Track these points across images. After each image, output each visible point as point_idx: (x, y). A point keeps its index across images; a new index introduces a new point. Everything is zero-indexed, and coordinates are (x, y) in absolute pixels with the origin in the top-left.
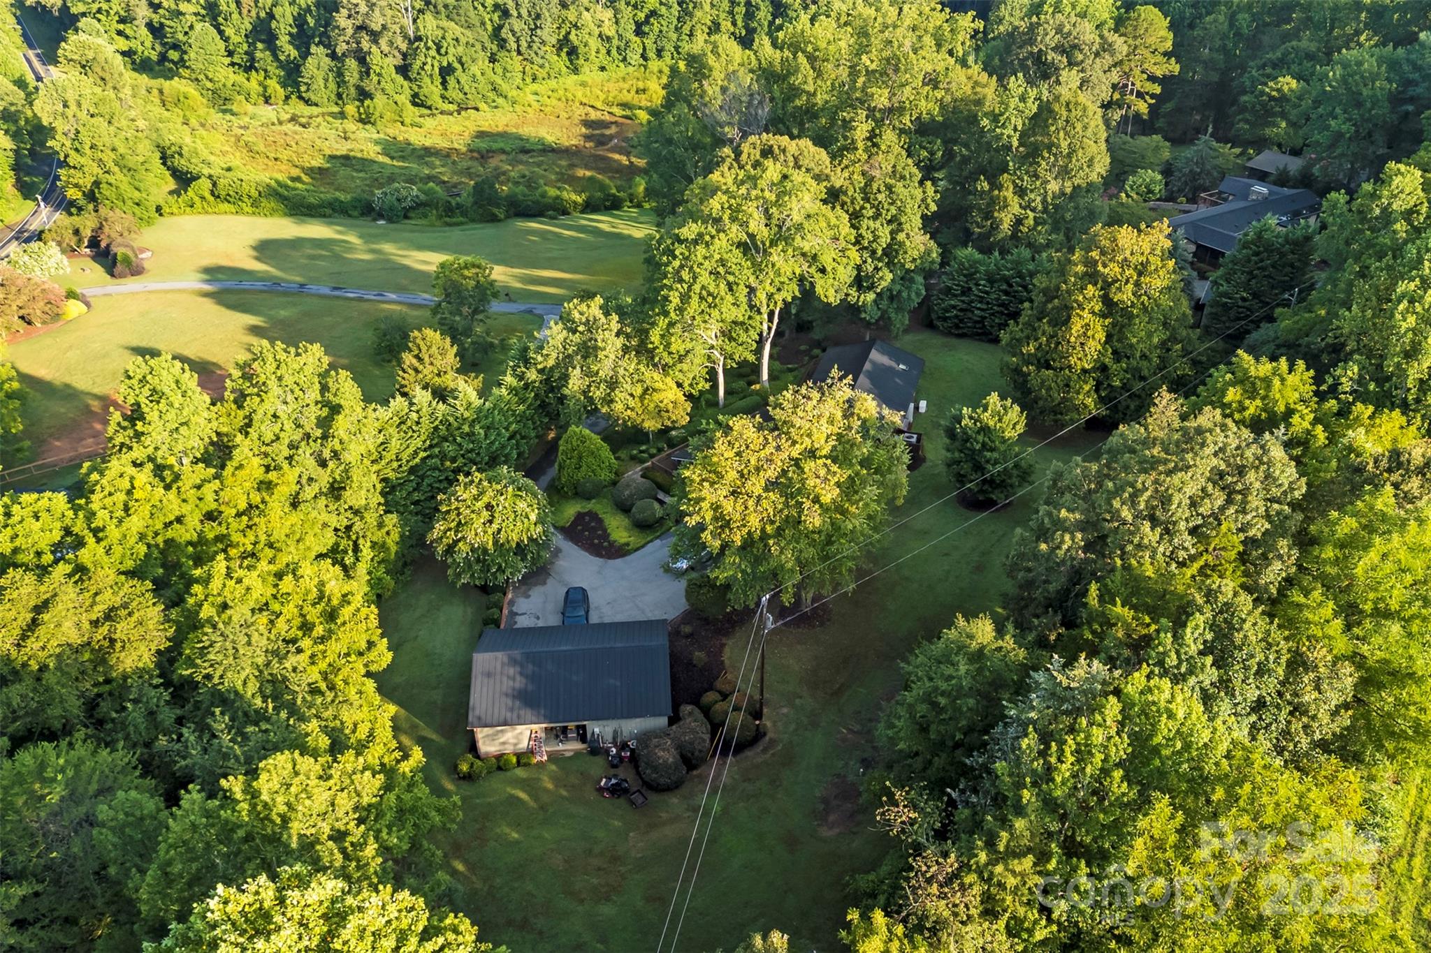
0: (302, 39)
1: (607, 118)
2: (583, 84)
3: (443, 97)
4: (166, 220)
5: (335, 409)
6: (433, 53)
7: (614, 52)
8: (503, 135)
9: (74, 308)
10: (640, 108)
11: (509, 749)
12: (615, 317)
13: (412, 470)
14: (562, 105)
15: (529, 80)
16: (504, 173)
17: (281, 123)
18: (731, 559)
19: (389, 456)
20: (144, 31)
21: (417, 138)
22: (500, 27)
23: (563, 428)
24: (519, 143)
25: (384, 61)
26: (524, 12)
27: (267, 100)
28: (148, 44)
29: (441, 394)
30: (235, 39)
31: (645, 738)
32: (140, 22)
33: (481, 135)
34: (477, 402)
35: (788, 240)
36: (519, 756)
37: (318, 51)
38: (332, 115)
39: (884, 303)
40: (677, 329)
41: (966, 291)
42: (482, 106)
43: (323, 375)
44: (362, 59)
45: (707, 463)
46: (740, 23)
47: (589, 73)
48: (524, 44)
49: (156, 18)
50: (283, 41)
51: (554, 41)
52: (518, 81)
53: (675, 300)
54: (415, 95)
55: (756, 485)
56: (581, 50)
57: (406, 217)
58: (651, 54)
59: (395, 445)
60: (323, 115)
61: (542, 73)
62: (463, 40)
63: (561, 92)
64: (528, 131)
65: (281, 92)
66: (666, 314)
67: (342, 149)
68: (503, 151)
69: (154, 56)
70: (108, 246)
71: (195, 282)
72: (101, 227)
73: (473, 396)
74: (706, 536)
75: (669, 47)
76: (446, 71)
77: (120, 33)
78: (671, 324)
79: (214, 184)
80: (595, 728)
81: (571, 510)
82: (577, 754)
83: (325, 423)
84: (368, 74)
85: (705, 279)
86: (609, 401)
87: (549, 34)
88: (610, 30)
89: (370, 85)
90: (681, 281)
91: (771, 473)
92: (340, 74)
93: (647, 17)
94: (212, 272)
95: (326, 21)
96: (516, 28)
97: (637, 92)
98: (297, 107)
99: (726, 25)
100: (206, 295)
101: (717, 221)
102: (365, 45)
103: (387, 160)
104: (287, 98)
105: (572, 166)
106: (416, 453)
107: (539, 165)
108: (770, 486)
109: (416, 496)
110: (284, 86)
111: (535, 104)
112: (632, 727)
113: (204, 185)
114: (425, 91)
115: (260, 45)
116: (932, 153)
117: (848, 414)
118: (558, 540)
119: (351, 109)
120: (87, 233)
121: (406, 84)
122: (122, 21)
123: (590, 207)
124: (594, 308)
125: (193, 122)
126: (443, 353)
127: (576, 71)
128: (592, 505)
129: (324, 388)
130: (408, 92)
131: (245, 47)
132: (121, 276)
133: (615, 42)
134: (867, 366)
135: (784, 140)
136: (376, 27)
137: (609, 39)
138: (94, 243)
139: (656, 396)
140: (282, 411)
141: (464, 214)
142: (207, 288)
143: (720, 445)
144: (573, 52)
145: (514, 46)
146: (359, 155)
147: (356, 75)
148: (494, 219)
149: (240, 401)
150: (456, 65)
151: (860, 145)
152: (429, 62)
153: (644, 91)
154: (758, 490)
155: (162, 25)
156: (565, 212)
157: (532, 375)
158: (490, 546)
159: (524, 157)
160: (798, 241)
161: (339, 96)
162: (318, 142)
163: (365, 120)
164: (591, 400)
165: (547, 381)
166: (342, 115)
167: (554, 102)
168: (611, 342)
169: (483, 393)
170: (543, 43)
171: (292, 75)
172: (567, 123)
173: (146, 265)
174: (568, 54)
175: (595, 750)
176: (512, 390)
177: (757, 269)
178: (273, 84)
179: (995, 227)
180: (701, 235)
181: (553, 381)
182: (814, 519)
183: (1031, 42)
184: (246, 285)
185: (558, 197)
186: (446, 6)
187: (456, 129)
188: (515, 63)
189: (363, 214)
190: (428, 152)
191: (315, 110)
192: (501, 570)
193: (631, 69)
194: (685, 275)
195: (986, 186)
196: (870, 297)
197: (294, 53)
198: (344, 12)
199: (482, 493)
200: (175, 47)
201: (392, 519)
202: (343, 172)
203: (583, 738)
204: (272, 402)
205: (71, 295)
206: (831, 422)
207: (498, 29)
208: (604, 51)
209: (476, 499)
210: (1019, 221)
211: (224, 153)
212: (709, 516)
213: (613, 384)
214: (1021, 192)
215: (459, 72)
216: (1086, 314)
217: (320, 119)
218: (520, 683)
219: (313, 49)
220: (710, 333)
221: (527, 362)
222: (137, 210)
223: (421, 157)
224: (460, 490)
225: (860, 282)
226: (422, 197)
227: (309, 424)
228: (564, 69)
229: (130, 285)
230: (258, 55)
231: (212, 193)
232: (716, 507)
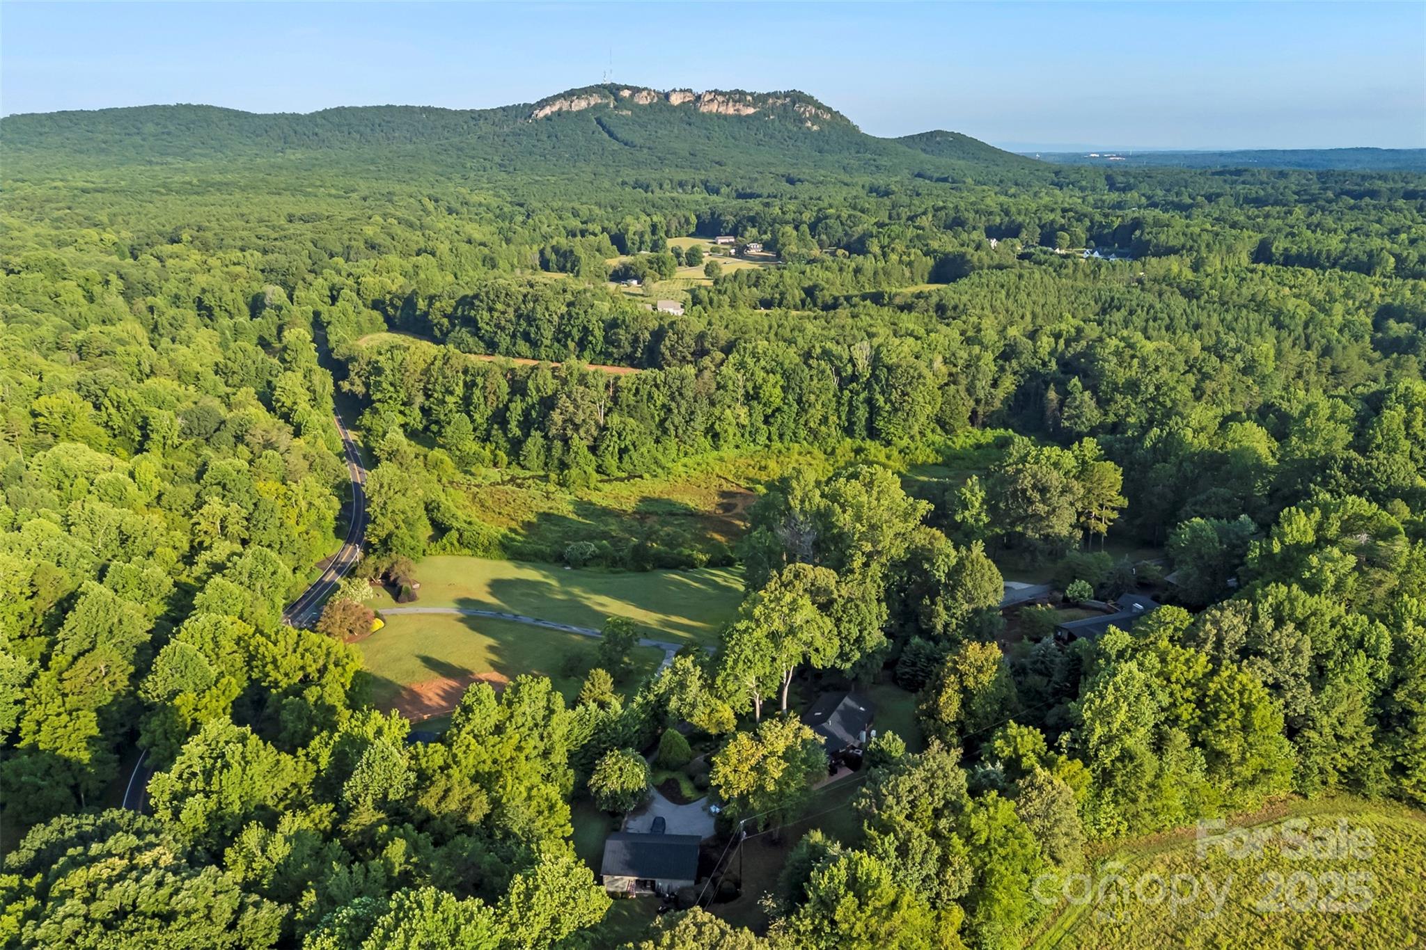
0: (527, 424)
1: (734, 489)
2: (721, 459)
3: (619, 468)
4: (427, 559)
5: (552, 712)
6: (615, 439)
7: (747, 435)
8: (658, 501)
9: (378, 624)
10: (759, 483)
11: (619, 890)
12: (699, 668)
13: (583, 746)
14: (703, 477)
15: (681, 455)
16: (655, 532)
17: (503, 483)
18: (733, 804)
19: (573, 738)
20: (417, 411)
21: (597, 498)
22: (665, 420)
23: (665, 728)
24: (668, 508)
25: (580, 443)
26: (683, 410)
27: (495, 465)
28: (418, 419)
29: (602, 705)
30: (479, 420)
31: (682, 890)
32: (416, 407)
33: (644, 500)
34: (621, 712)
35: (795, 635)
36: (623, 893)
37: (536, 435)
38: (540, 478)
39: (857, 670)
40: (731, 678)
41: (914, 664)
42: (646, 476)
43: (549, 693)
44: (566, 441)
45: (724, 754)
46: (843, 418)
47: (728, 451)
48: (680, 431)
49: (427, 404)
50: (513, 425)
51: (702, 428)
52: (674, 455)
53: (730, 663)
54: (599, 466)
55: (745, 768)
56: (722, 435)
57: (585, 565)
58: (775, 437)
59: (576, 731)
60: (533, 477)
61: (692, 450)
62: (637, 430)
63: (704, 466)
64: (676, 497)
65: (506, 459)
66: (725, 669)
67: (544, 506)
68: (657, 514)
69: (420, 427)
70: (395, 580)
71: (453, 610)
72: (393, 566)
73: (619, 707)
74: (722, 792)
75: (789, 433)
76: (623, 452)
77: (401, 412)
78: (728, 675)
79: (461, 535)
80: (660, 883)
81: (663, 777)
82: (650, 896)
83: (547, 718)
84: (568, 451)
85: (748, 652)
86: (690, 715)
87: (700, 423)
88: (744, 420)
89: (568, 460)
90: (734, 652)
91: (753, 762)
92: (549, 449)
93: (774, 412)
94: (464, 603)
95: (545, 415)
96: (676, 422)
97: (760, 469)
98: (516, 471)
99: (833, 419)
100: (462, 620)
101: (757, 621)
102: (569, 433)
103: (574, 517)
104: (510, 463)
105: (704, 529)
106: (585, 737)
107: (680, 525)
108: (752, 769)
109: (583, 761)
110: (508, 455)
111: (684, 475)
112: (678, 884)
113: (454, 535)
114: (606, 463)
115: (496, 426)
116: (901, 578)
117: (796, 736)
118: (654, 792)
119: (553, 476)
120: (383, 570)
121: (593, 458)
122: (404, 404)
123: (711, 564)
124: (688, 662)
125: (444, 480)
126: (605, 683)
127: (717, 448)
128: (674, 775)
129: (549, 700)
130: (594, 465)
131: (485, 426)
132: (403, 602)
133: (748, 429)
134: (841, 707)
135: (809, 567)
136: (578, 421)
137: (744, 427)
138: (386, 576)
139: (718, 715)
140: (528, 711)
141: (624, 565)
142: (461, 615)
143: (731, 746)
144: (716, 436)
145: (673, 433)
146: (556, 512)
147: (560, 451)
148: (644, 570)
149: (510, 704)
150: (631, 447)
151: (857, 571)
152: (612, 444)
153: (765, 468)
154: (746, 770)
155: (430, 408)
156: (693, 566)
157: (651, 697)
158: (619, 790)
159: (669, 519)
160: (799, 635)
161: (546, 464)
162: (529, 500)
163: (562, 484)
164: (681, 714)
165: (659, 701)
166: (546, 478)
167: (698, 473)
168: (694, 684)
169: (624, 706)
170: (695, 430)
171: (516, 447)
172: (705, 492)
173: (418, 594)
174: (713, 437)
175: (658, 894)
176: (639, 705)
177: (777, 647)
178: (501, 454)
179: (934, 627)
180: (748, 628)
181: (662, 701)
182: (771, 787)
183: (1015, 481)
184: (482, 613)
185: (689, 556)
186: (628, 406)
187: (625, 493)
188: (672, 444)
189: (556, 561)
190: (606, 512)
191: (528, 474)
192: (623, 804)
193: (759, 448)
194: (737, 649)
195: (928, 602)
196: (848, 665)
197: (518, 432)
198: (558, 411)
199: (618, 761)
200: (437, 422)
201: (571, 772)
202: (545, 526)
203: (653, 888)
204: (525, 707)
205: (377, 615)
206: (787, 738)
207: (662, 421)
208: (739, 435)
209: (615, 764)
210: (946, 625)
211: (465, 507)
212: (722, 781)
213: (694, 706)
214: (947, 608)
215: (632, 452)
216: (950, 691)
217: (530, 481)
218: (628, 857)
219: (533, 433)
220: (750, 681)
221: (649, 690)
222: (411, 553)
223: (598, 516)
224: (607, 758)
225: (843, 656)
226: (597, 551)
227: (539, 719)
228: (708, 447)
229: (408, 608)
230: (494, 432)
231: (458, 541)
232: (726, 777)
